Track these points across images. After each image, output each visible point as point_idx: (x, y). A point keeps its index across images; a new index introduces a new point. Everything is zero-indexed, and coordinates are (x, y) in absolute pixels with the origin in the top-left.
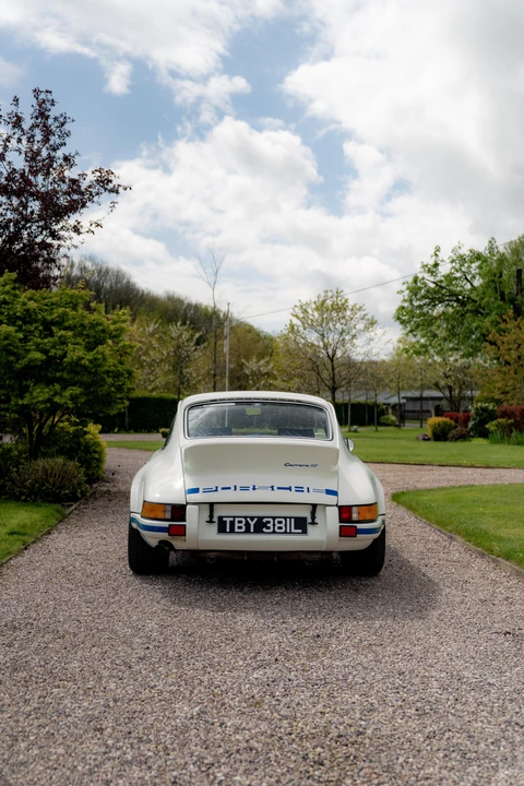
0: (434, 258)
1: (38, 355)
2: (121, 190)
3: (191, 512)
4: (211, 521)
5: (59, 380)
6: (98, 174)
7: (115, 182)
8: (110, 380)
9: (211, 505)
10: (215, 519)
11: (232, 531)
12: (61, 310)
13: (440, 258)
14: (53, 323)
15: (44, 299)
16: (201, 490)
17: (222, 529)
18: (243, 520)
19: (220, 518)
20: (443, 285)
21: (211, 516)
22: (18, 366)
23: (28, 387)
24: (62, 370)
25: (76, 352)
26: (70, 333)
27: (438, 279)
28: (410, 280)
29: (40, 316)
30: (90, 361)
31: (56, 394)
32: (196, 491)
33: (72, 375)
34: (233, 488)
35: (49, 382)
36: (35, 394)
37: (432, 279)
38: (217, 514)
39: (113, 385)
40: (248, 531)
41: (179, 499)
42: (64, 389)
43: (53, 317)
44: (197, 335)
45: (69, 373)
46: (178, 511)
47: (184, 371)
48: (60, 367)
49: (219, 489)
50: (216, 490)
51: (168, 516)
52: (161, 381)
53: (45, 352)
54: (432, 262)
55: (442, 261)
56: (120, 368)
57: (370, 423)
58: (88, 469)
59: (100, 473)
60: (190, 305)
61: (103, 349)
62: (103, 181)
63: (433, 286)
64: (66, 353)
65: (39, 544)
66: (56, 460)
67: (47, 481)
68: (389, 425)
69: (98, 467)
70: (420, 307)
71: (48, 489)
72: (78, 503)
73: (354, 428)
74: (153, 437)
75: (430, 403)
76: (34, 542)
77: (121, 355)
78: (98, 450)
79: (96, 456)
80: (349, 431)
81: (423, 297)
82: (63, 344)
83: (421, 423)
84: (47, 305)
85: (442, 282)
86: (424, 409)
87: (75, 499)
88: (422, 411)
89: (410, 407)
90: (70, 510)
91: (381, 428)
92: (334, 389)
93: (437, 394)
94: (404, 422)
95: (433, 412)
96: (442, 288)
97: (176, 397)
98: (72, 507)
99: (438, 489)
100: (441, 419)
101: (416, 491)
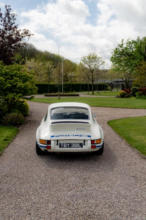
1: (10, 85)
2: (31, 35)
3: (52, 142)
4: (57, 145)
5: (16, 92)
6: (24, 31)
7: (29, 33)
8: (30, 91)
9: (58, 140)
10: (59, 144)
11: (63, 147)
12: (15, 71)
13: (123, 43)
14: (13, 75)
15: (11, 68)
16: (55, 136)
17: (60, 147)
18: (66, 144)
19: (60, 144)
21: (58, 143)
22: (4, 88)
23: (7, 93)
24: (16, 89)
25: (20, 84)
26: (18, 78)
27: (123, 49)
29: (10, 74)
30: (24, 86)
31: (15, 95)
32: (53, 136)
33: (19, 90)
34: (63, 136)
35: (13, 92)
36: (9, 96)
37: (121, 49)
38: (59, 143)
39: (30, 92)
40: (67, 147)
41: (49, 139)
42: (17, 94)
43: (13, 74)
45: (18, 90)
46: (49, 142)
47: (51, 76)
48: (16, 88)
49: (60, 136)
50: (59, 136)
51: (46, 143)
52: (44, 80)
54: (121, 44)
55: (124, 43)
56: (32, 88)
57: (103, 90)
58: (24, 112)
59: (28, 114)
60: (52, 54)
61: (28, 83)
62: (26, 33)
63: (121, 51)
64: (17, 84)
65: (12, 143)
66: (16, 113)
67: (13, 120)
68: (109, 90)
69: (27, 112)
70: (117, 57)
71: (14, 122)
72: (22, 126)
73: (99, 92)
74: (42, 96)
75: (121, 82)
76: (11, 142)
77: (32, 84)
78: (27, 107)
79: (27, 109)
80: (97, 93)
81: (118, 54)
82: (16, 81)
83: (118, 89)
84: (11, 70)
85: (124, 49)
86: (119, 84)
87: (21, 124)
88: (118, 85)
89: (115, 84)
90: (20, 129)
91: (106, 91)
92: (93, 81)
93: (122, 80)
94: (113, 89)
95: (121, 86)
96: (124, 51)
97: (48, 84)
98: (21, 128)
99: (120, 119)
100: (123, 91)
101: (114, 120)
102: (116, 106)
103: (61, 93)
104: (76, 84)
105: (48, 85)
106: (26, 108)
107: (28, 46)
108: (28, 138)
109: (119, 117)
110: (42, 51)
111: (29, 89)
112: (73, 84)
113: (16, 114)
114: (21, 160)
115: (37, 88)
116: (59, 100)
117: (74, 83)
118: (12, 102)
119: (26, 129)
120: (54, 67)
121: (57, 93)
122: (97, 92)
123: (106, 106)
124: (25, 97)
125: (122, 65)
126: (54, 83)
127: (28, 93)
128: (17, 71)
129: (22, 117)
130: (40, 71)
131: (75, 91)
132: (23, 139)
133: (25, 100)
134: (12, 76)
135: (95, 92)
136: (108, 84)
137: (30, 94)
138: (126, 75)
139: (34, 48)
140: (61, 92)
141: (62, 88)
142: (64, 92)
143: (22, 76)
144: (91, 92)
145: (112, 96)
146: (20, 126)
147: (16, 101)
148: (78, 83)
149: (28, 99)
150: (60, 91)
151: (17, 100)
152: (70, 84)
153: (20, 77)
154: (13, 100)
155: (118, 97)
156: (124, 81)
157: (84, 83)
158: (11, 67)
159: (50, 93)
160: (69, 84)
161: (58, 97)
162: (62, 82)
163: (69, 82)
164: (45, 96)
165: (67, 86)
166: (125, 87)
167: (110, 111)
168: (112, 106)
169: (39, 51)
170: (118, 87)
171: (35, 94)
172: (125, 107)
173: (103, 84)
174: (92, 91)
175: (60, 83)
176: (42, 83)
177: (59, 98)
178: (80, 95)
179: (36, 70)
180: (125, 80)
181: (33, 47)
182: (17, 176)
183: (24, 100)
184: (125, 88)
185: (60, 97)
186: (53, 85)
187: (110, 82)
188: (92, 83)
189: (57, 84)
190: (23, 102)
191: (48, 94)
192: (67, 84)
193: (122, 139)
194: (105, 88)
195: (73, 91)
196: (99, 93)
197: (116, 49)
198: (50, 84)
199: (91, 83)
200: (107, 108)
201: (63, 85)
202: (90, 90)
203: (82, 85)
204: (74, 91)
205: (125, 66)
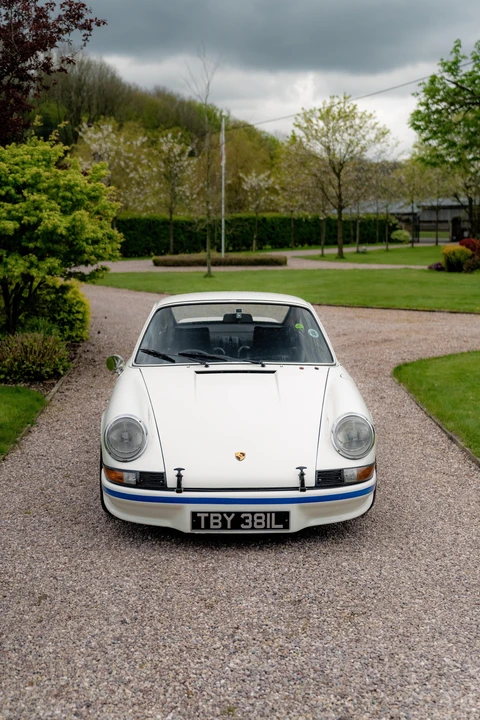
0: (454, 55)
1: (10, 224)
2: (93, 25)
5: (34, 250)
6: (67, 7)
7: (87, 16)
8: (89, 248)
12: (34, 170)
13: (461, 53)
14: (25, 185)
15: (14, 156)
20: (464, 86)
24: (36, 240)
25: (55, 220)
26: (44, 197)
27: (458, 78)
28: (427, 81)
29: (10, 178)
30: (68, 229)
31: (32, 265)
33: (48, 245)
35: (24, 252)
36: (9, 266)
37: (452, 78)
42: (41, 258)
43: (25, 179)
44: (190, 148)
45: (44, 242)
47: (177, 189)
48: (35, 236)
52: (151, 202)
53: (19, 219)
54: (452, 59)
55: (464, 57)
56: (100, 234)
57: (382, 240)
58: (71, 329)
59: (85, 334)
60: (182, 103)
61: (81, 214)
62: (73, 17)
63: (453, 86)
64: (40, 220)
65: (19, 452)
66: (36, 334)
67: (27, 359)
68: (401, 242)
69: (82, 327)
70: (438, 111)
71: (28, 367)
72: (60, 382)
73: (363, 248)
74: (143, 265)
75: (449, 211)
76: (13, 449)
77: (101, 219)
78: (81, 310)
79: (80, 316)
80: (358, 252)
81: (441, 101)
82: (36, 208)
83: (437, 237)
84: (17, 164)
85: (463, 82)
86: (442, 218)
87: (57, 376)
88: (439, 222)
89: (426, 217)
90: (52, 394)
91: (392, 247)
92: (340, 208)
93: (456, 203)
94: (418, 236)
95: (450, 224)
96: (463, 89)
97: (168, 217)
98: (54, 389)
99: (445, 356)
100: (456, 247)
101: (421, 361)
102: (429, 303)
103: (215, 255)
104: (275, 218)
105: (165, 223)
106: (78, 312)
107: (90, 72)
108: (79, 431)
109: (441, 349)
110: (144, 90)
111: (87, 239)
112: (264, 219)
113: (39, 336)
114: (48, 519)
115: (119, 236)
116: (208, 279)
117: (268, 215)
118: (23, 288)
119: (77, 394)
120: (192, 154)
121: (201, 256)
122: (354, 249)
123: (391, 304)
124: (73, 270)
125: (453, 144)
126: (192, 215)
127: (86, 257)
128: (41, 170)
129: (63, 350)
130: (136, 169)
131: (271, 244)
132: (62, 438)
133: (73, 282)
134: (19, 188)
135: (347, 250)
136: (399, 216)
137: (93, 257)
138: (471, 183)
139: (113, 77)
140: (219, 250)
141: (220, 235)
142: (227, 251)
143: (57, 187)
144: (333, 251)
145: (413, 267)
146: (53, 385)
147: (39, 287)
148: (283, 214)
149: (82, 278)
150: (212, 248)
151: (40, 283)
152: (254, 219)
153: (53, 191)
154: (26, 283)
155: (438, 268)
156: (461, 207)
157: (307, 213)
158: (15, 151)
159: (176, 252)
160: (247, 220)
161: (204, 269)
162: (220, 211)
163: (249, 213)
164: (156, 264)
165: (238, 226)
166: (465, 230)
167: (407, 326)
168: (413, 304)
169: (133, 88)
170: (436, 229)
171: (112, 258)
172: (466, 307)
173: (382, 217)
174: (335, 243)
175: (213, 215)
176: (144, 215)
177: (209, 271)
178: (288, 262)
179: (122, 163)
180: (464, 200)
181: (109, 76)
182: (27, 586)
183: (68, 282)
184: (466, 234)
185: (214, 269)
186: (186, 222)
187: (408, 210)
188: (337, 217)
189: (201, 217)
190: (64, 289)
191: (168, 257)
192: (240, 219)
193: (451, 438)
194: (389, 235)
195: (265, 244)
196: (364, 252)
197: (433, 79)
198: (175, 217)
199: (333, 213)
200: (395, 312)
201: (226, 222)
202: (331, 241)
203: (298, 222)
204: (268, 247)
205: (465, 147)
